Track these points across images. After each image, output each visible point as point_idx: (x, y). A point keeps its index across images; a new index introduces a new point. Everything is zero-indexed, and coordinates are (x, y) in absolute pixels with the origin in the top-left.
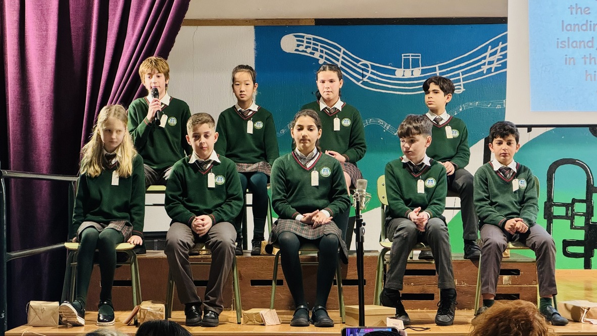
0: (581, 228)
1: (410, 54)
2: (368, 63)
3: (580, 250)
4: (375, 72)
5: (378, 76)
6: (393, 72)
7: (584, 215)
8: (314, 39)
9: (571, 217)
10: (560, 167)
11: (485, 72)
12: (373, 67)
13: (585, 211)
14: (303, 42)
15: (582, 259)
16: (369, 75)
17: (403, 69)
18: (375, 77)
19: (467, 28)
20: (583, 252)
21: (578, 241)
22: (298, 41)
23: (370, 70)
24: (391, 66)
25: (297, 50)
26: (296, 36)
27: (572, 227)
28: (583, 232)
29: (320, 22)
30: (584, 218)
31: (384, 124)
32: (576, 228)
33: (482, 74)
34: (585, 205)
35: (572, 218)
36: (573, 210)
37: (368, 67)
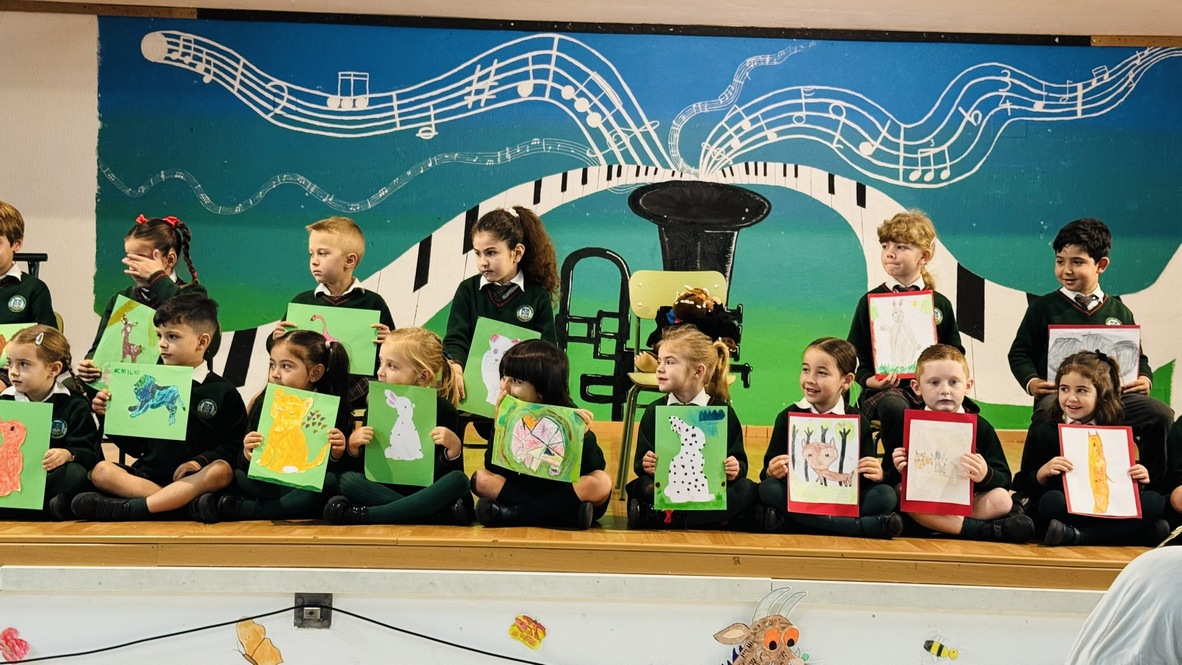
0: (610, 357)
1: (352, 73)
2: (283, 84)
3: (607, 390)
4: (294, 99)
5: (298, 105)
6: (323, 101)
7: (615, 336)
8: (197, 42)
9: (594, 339)
10: (582, 261)
11: (470, 107)
12: (291, 92)
13: (617, 331)
14: (177, 45)
15: (609, 407)
16: (284, 103)
17: (339, 97)
18: (293, 108)
19: (444, 34)
20: (611, 394)
21: (604, 377)
22: (169, 43)
23: (286, 95)
24: (320, 90)
25: (167, 58)
26: (166, 35)
27: (597, 355)
28: (612, 363)
29: (205, 14)
30: (614, 341)
31: (306, 184)
32: (602, 357)
33: (464, 109)
34: (616, 321)
35: (596, 342)
36: (598, 328)
37: (283, 91)
